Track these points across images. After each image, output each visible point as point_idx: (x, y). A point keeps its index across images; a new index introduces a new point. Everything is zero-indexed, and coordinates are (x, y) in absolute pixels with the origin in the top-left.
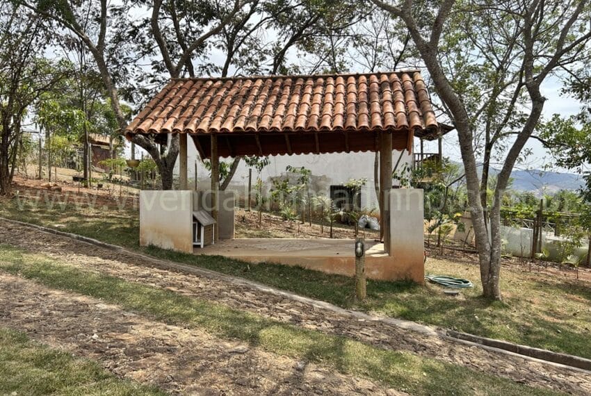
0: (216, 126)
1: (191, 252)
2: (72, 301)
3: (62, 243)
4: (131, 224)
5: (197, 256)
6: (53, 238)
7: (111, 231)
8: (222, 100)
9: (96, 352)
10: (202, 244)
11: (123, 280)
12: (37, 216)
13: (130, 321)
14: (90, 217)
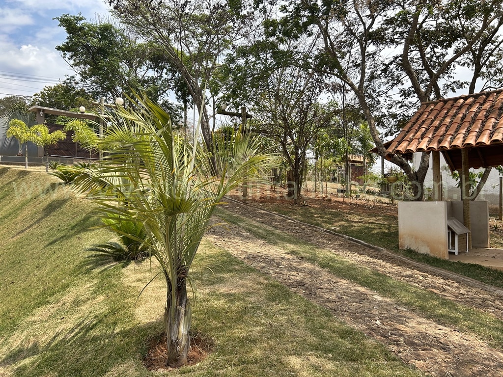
0: (471, 140)
1: (447, 258)
2: (355, 290)
3: (339, 242)
4: (389, 229)
5: (454, 263)
6: (332, 238)
7: (373, 234)
8: (476, 115)
9: (381, 336)
10: (456, 251)
11: (391, 278)
12: (319, 220)
13: (403, 314)
14: (355, 222)
